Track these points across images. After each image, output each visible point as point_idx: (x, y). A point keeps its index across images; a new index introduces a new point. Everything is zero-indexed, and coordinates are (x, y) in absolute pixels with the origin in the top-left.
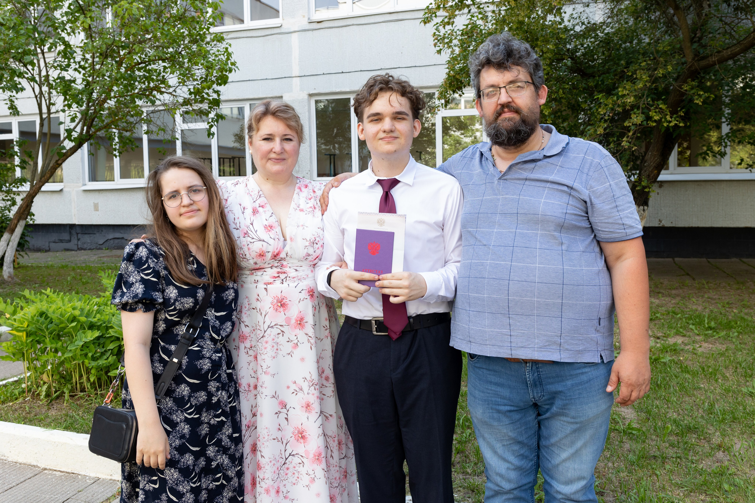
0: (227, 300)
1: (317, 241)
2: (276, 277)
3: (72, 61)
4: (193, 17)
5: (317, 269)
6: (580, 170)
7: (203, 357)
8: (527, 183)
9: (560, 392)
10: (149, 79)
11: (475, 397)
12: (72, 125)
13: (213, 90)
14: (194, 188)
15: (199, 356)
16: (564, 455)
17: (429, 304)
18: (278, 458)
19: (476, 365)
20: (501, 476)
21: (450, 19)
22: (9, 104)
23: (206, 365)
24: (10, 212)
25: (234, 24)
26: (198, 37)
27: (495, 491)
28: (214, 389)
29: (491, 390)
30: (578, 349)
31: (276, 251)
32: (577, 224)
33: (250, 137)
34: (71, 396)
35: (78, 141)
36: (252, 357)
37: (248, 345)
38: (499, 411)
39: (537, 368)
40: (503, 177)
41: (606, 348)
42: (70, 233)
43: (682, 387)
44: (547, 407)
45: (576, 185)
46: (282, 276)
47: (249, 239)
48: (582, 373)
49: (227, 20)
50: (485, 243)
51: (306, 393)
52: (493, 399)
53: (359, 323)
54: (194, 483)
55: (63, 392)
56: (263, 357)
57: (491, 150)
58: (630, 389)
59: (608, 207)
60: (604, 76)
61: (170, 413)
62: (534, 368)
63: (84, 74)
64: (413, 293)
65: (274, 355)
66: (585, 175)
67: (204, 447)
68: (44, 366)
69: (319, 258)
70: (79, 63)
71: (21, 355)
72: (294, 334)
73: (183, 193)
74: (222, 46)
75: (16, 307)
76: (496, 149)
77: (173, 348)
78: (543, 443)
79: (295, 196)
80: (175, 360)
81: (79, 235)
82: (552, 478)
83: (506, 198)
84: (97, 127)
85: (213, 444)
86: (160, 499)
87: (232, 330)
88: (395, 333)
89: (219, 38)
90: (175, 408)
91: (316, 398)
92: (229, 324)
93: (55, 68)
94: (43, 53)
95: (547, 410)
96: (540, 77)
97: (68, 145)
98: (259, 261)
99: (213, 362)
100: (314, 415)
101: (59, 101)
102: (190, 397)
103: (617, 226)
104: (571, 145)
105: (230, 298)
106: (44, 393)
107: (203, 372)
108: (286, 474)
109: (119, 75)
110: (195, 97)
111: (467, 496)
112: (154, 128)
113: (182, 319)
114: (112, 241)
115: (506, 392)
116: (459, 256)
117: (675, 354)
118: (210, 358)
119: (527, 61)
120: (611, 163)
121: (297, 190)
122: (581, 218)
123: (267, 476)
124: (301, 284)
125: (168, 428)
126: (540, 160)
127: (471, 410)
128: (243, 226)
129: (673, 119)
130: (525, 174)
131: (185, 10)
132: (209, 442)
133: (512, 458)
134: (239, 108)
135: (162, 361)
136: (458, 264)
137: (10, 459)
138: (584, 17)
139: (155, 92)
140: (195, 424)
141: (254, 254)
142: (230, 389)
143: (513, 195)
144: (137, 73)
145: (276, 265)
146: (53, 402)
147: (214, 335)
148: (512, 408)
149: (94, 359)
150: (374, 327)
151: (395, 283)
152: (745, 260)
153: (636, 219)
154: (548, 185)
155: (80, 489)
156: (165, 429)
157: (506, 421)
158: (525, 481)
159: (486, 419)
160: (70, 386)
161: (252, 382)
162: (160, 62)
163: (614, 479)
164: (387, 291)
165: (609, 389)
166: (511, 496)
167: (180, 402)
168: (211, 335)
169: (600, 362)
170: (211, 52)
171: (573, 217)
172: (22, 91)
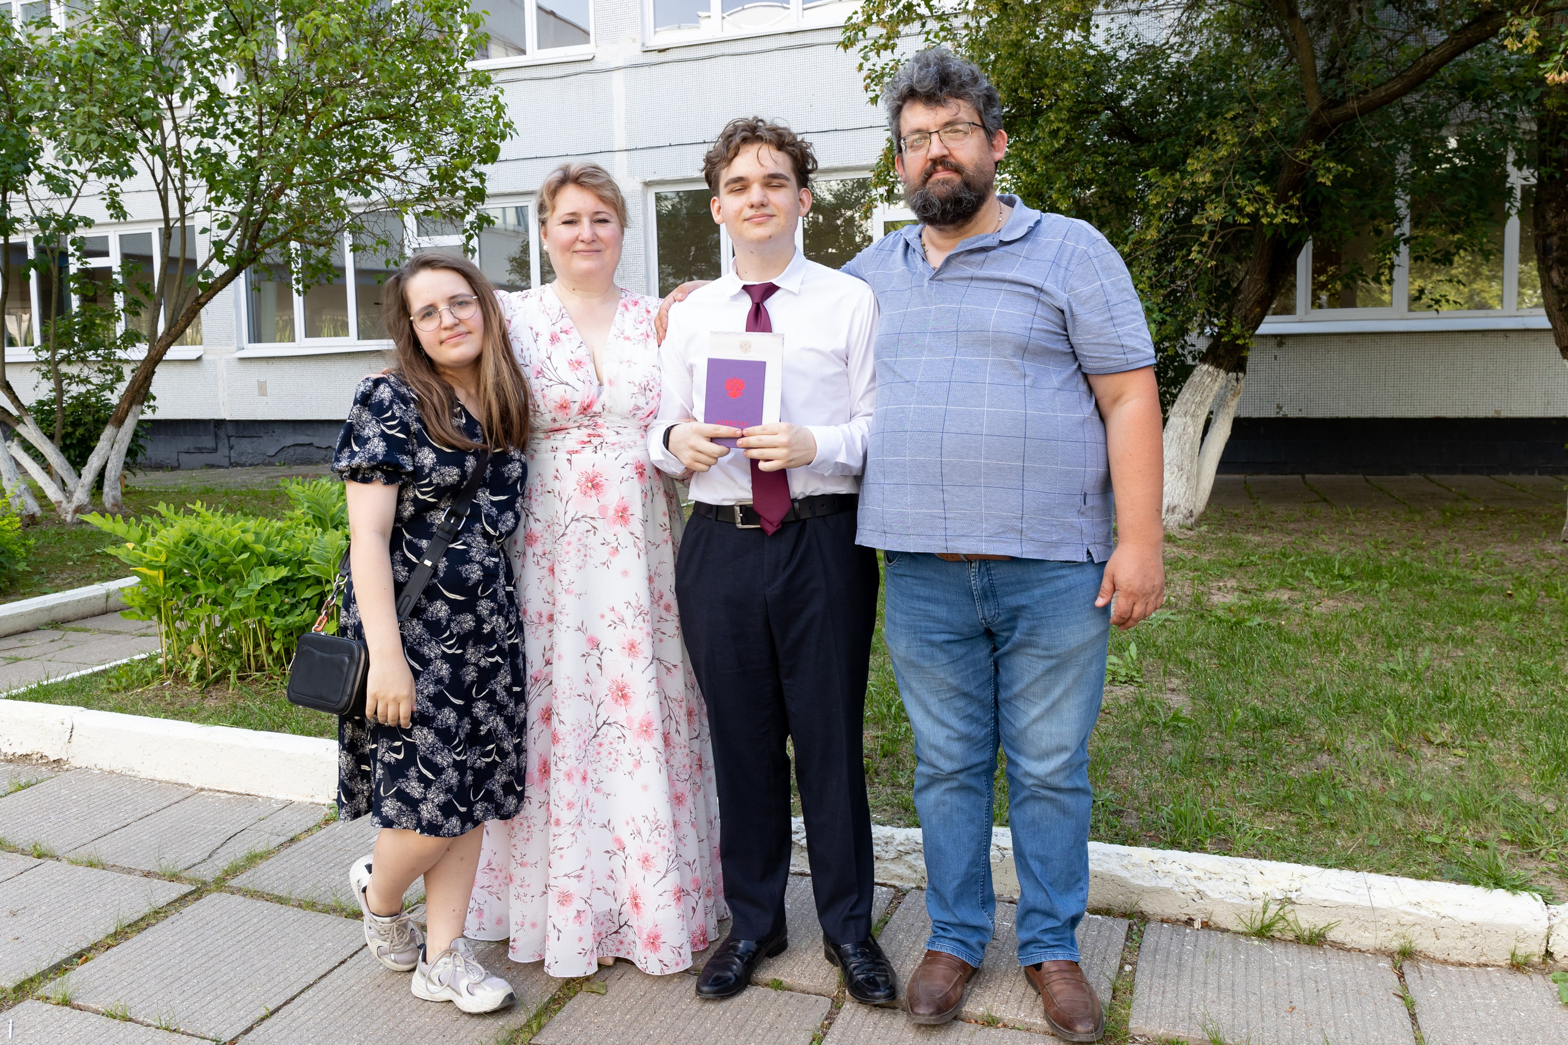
0: (509, 478)
1: (650, 387)
2: (585, 443)
3: (221, 121)
4: (436, 41)
5: (649, 433)
6: (1056, 263)
7: (470, 561)
8: (974, 283)
9: (1024, 607)
10: (358, 153)
11: (895, 624)
12: (224, 234)
13: (473, 171)
14: (460, 300)
15: (463, 557)
16: (1035, 712)
17: (823, 477)
18: (585, 726)
19: (896, 571)
20: (937, 749)
21: (889, 38)
22: (108, 200)
23: (475, 573)
24: (112, 392)
25: (507, 55)
26: (445, 78)
27: (929, 776)
28: (486, 612)
29: (919, 609)
30: (1049, 540)
31: (587, 401)
32: (1050, 345)
33: (543, 222)
34: (240, 678)
35: (234, 263)
36: (546, 570)
37: (539, 551)
38: (932, 644)
39: (988, 570)
40: (937, 275)
41: (1097, 541)
42: (216, 435)
43: (1275, 663)
44: (1005, 634)
45: (1048, 286)
46: (596, 441)
47: (545, 381)
48: (1058, 577)
49: (493, 48)
50: (908, 378)
51: (629, 625)
52: (922, 624)
53: (714, 511)
54: (458, 754)
55: (228, 671)
56: (563, 566)
57: (920, 236)
58: (1130, 601)
59: (1097, 319)
60: (1167, 140)
61: (419, 644)
62: (983, 569)
63: (241, 146)
64: (795, 455)
65: (580, 564)
66: (1062, 271)
67: (470, 701)
68: (193, 629)
69: (653, 414)
70: (233, 124)
71: (155, 610)
72: (612, 532)
73: (443, 307)
74: (487, 93)
75: (145, 531)
76: (929, 231)
77: (424, 543)
78: (1003, 695)
79: (618, 317)
80: (428, 563)
81: (232, 439)
82: (1019, 752)
83: (940, 309)
84: (266, 241)
85: (483, 698)
86: (406, 776)
87: (516, 524)
88: (771, 523)
89: (482, 80)
90: (427, 636)
91: (645, 635)
92: (510, 515)
93: (191, 134)
94: (171, 108)
95: (1007, 640)
96: (995, 117)
97: (219, 269)
98: (559, 416)
99: (485, 569)
100: (643, 660)
101: (199, 191)
102: (449, 621)
103: (1112, 349)
104: (1043, 225)
105: (515, 474)
106: (194, 673)
107: (470, 583)
108: (598, 753)
109: (307, 144)
110: (441, 184)
111: (897, 816)
112: (366, 240)
113: (440, 500)
114: (291, 451)
115: (941, 612)
116: (871, 405)
117: (1273, 616)
118: (481, 563)
119: (974, 91)
120: (1104, 250)
121: (620, 309)
122: (1056, 337)
123: (568, 752)
124: (624, 454)
125: (417, 667)
126: (993, 248)
127: (890, 645)
128: (535, 361)
129: (1280, 211)
130: (970, 271)
131: (422, 29)
132: (478, 693)
133: (954, 721)
134: (517, 208)
135: (406, 562)
136: (870, 418)
137: (142, 775)
138: (1132, 36)
139: (368, 177)
140: (457, 663)
141: (551, 405)
142: (511, 617)
143: (951, 303)
144: (336, 143)
145: (586, 423)
146: (211, 688)
147: (488, 529)
148: (952, 637)
149: (278, 613)
150: (739, 516)
151: (767, 439)
152: (1432, 477)
153: (1145, 339)
154: (1006, 286)
155: (261, 817)
156: (412, 668)
157: (943, 658)
158: (976, 759)
159: (913, 658)
160: (237, 662)
161: (546, 610)
162: (377, 122)
163: (1141, 794)
164: (754, 453)
165: (1100, 602)
166: (955, 784)
167: (435, 628)
168: (484, 528)
169: (1085, 560)
170: (469, 103)
171: (1043, 334)
172: (131, 176)
